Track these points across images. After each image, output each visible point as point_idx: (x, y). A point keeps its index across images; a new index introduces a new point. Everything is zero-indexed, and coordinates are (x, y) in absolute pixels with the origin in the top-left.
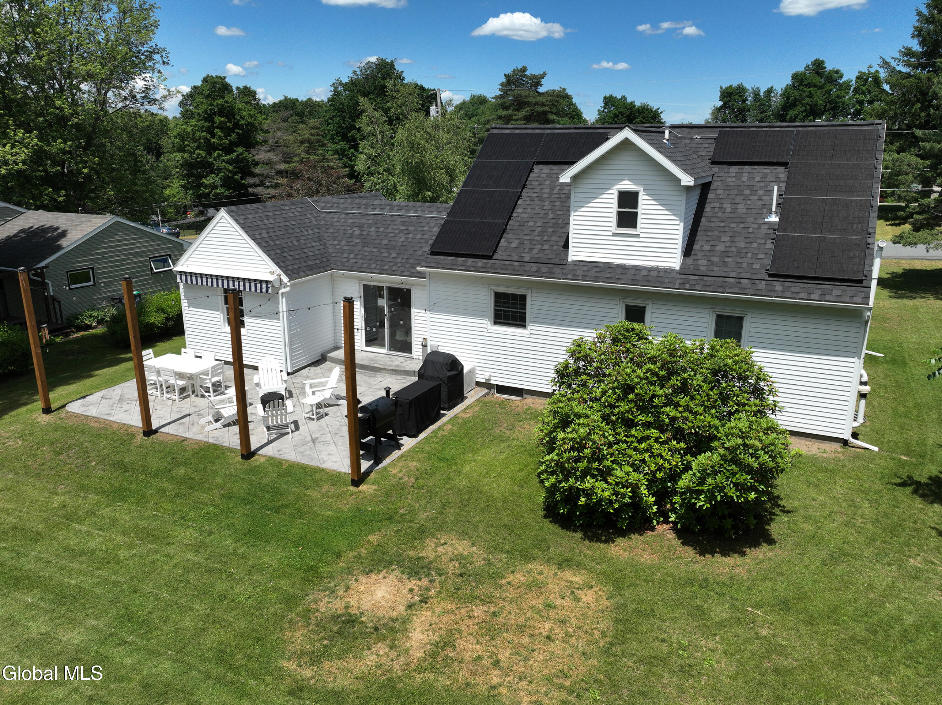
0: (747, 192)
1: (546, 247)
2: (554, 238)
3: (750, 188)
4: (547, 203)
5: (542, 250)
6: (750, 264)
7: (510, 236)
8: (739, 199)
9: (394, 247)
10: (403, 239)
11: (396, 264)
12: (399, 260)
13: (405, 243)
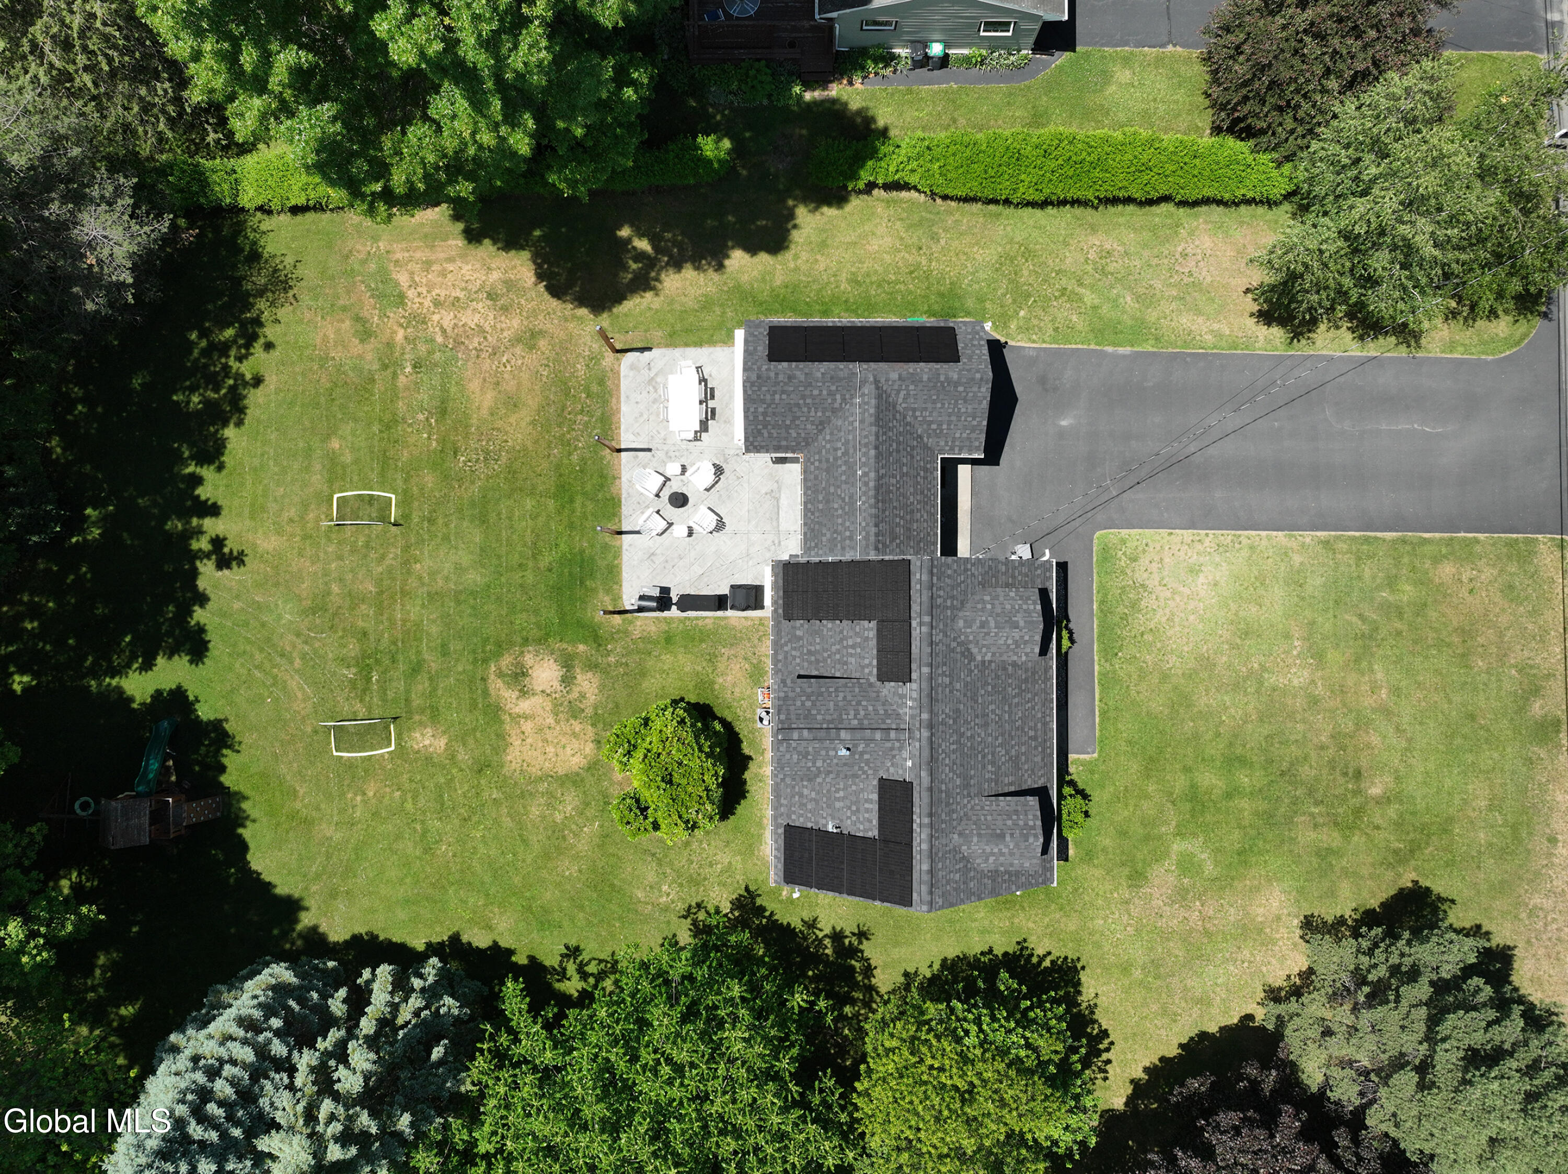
0: (854, 808)
1: (798, 660)
2: (806, 664)
3: (858, 810)
4: (838, 647)
5: (794, 658)
6: (794, 812)
7: (806, 626)
8: (848, 802)
9: (828, 502)
10: (836, 506)
11: (813, 514)
12: (817, 514)
13: (832, 511)
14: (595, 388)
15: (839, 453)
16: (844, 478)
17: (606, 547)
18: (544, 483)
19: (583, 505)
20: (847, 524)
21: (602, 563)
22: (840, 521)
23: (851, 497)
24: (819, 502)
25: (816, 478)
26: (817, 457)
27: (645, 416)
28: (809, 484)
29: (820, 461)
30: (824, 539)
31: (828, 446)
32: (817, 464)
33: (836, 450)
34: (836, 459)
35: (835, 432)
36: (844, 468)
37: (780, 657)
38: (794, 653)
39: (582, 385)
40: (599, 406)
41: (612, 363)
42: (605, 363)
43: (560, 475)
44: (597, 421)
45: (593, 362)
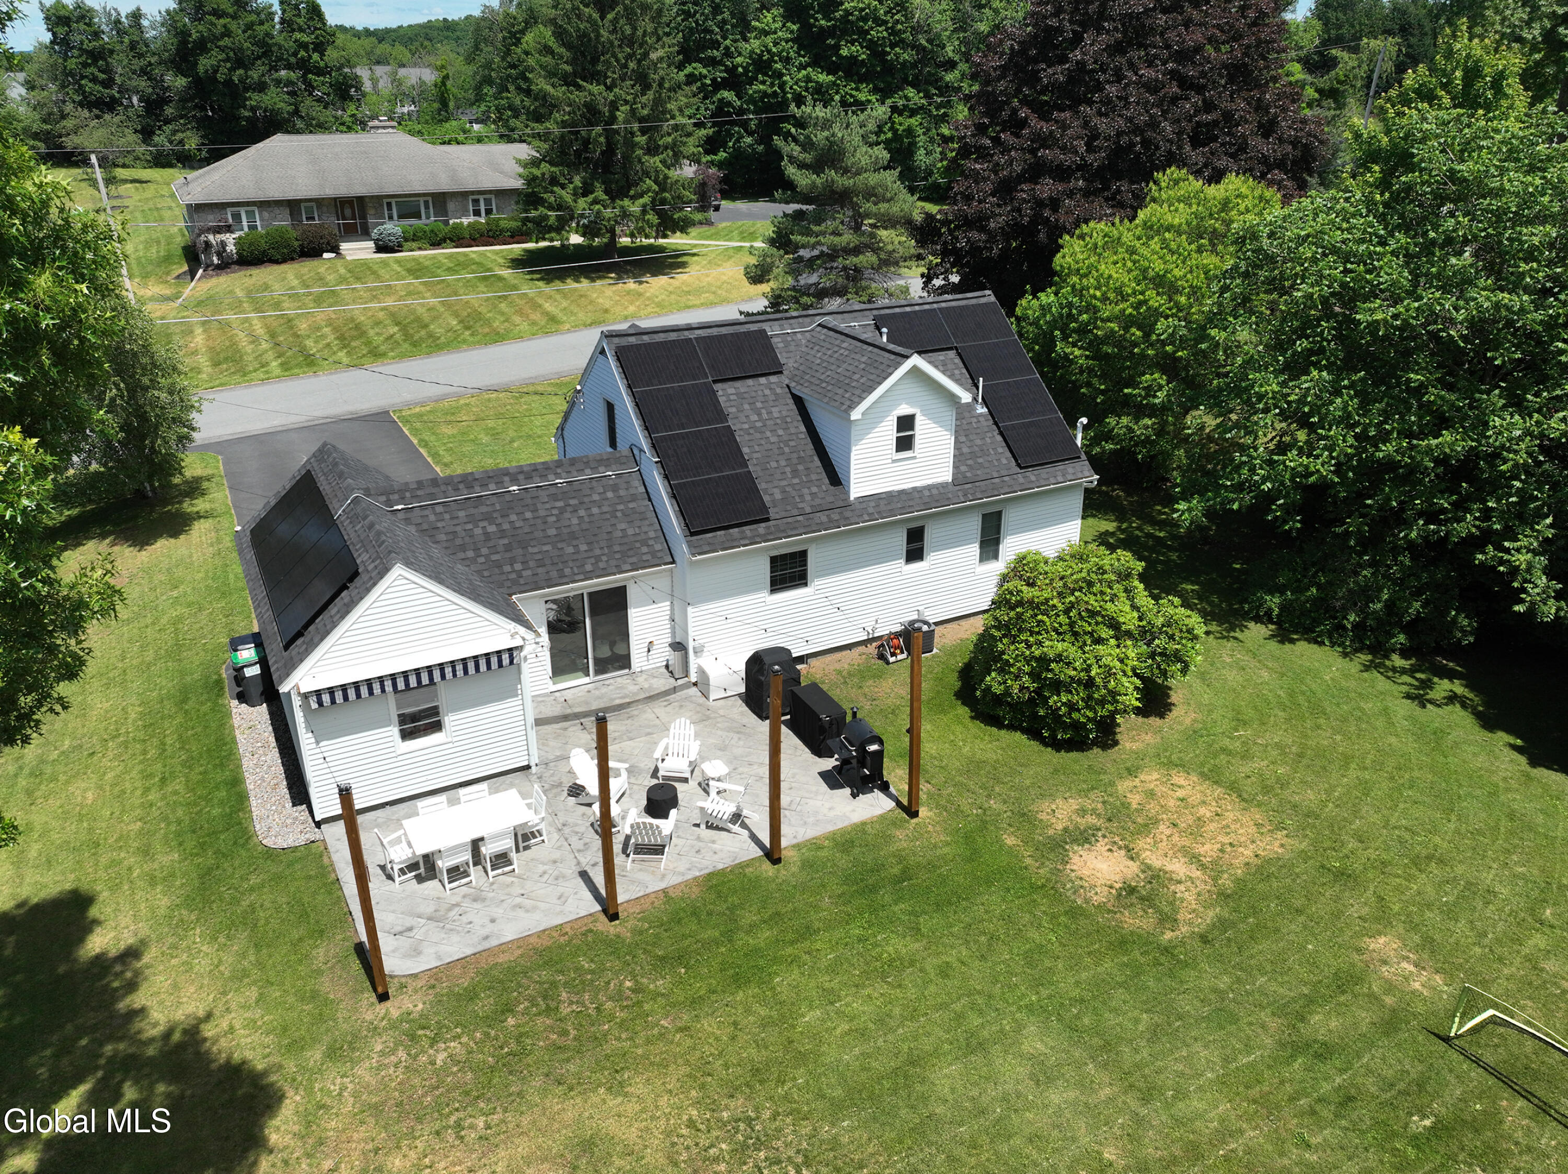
7: (764, 484)
9: (573, 536)
10: (575, 521)
11: (598, 559)
12: (598, 552)
13: (585, 526)
14: (485, 1004)
15: (492, 529)
16: (528, 515)
17: (807, 865)
18: (748, 1011)
19: (752, 929)
20: (596, 497)
21: (843, 861)
22: (595, 510)
23: (553, 497)
24: (577, 552)
25: (541, 564)
26: (507, 568)
27: (519, 900)
28: (554, 574)
29: (512, 562)
30: (630, 532)
31: (484, 551)
32: (518, 566)
33: (487, 536)
34: (502, 533)
35: (458, 542)
36: (513, 517)
37: (824, 519)
38: (808, 498)
39: (487, 1035)
40: (525, 981)
41: (416, 991)
42: (420, 1006)
43: (714, 992)
44: (561, 972)
45: (420, 1032)
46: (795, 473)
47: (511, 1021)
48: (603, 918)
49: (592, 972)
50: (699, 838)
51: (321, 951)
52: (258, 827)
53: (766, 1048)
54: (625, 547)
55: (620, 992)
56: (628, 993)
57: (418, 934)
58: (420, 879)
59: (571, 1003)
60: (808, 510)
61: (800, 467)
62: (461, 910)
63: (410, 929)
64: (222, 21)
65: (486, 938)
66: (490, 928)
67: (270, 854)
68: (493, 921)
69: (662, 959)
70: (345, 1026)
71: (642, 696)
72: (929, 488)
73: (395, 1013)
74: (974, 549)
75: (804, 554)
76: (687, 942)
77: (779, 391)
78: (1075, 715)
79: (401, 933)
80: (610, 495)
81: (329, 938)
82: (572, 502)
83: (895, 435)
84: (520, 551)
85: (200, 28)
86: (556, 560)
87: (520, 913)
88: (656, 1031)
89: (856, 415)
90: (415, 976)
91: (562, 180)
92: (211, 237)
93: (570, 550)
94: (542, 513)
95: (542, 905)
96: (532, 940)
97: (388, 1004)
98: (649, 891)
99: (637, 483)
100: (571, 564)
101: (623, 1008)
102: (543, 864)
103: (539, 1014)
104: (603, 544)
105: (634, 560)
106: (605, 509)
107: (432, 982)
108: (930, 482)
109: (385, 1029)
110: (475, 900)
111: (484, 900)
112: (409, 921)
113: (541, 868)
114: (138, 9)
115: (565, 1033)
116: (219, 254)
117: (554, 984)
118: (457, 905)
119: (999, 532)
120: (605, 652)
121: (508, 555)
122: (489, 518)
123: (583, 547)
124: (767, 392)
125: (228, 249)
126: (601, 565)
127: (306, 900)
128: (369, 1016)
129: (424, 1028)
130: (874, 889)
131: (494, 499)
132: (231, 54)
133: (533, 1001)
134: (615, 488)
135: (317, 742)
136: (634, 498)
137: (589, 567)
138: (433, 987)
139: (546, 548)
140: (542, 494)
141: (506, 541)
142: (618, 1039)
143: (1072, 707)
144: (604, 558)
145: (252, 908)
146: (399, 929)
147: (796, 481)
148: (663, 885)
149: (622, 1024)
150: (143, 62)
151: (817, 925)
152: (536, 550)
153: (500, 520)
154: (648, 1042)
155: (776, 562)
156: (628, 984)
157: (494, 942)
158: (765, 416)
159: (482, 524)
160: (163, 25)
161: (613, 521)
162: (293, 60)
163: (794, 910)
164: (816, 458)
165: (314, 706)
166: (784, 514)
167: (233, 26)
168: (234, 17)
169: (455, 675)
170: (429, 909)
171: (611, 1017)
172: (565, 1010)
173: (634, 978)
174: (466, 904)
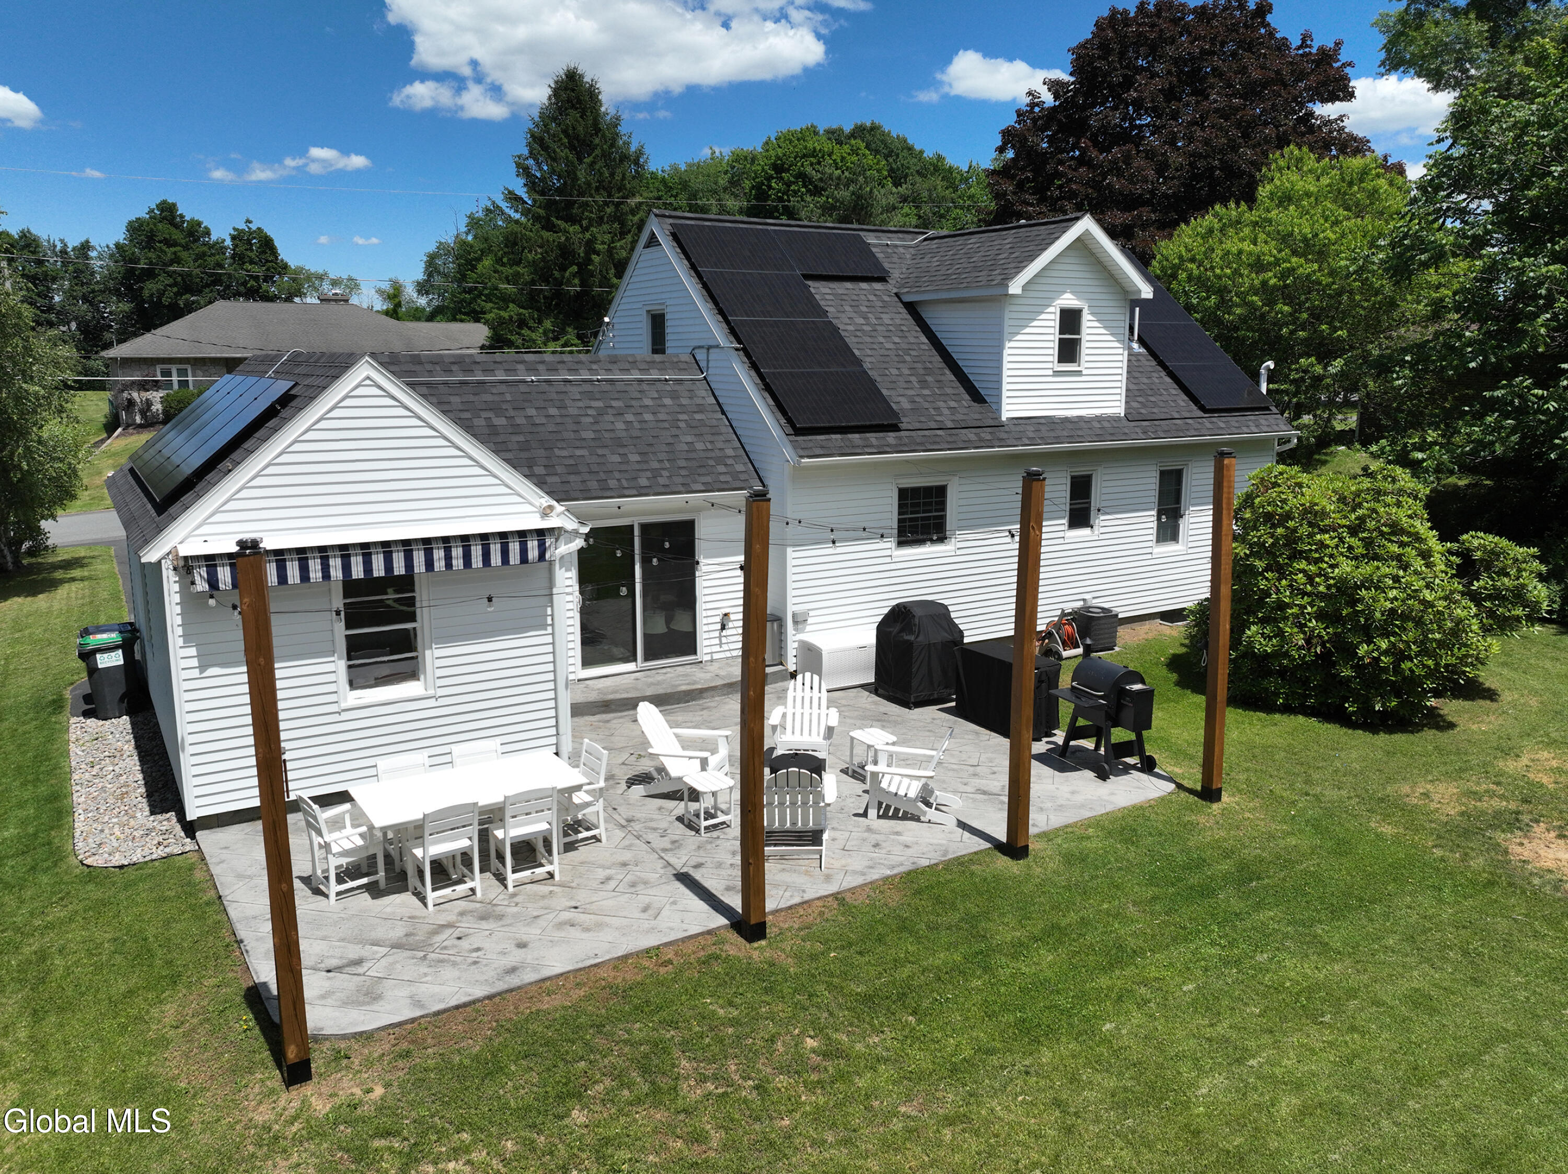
9: (618, 443)
10: (620, 426)
11: (656, 474)
12: (655, 465)
13: (636, 433)
14: (520, 1085)
15: (500, 421)
16: (553, 411)
17: (1069, 861)
19: (1019, 950)
20: (648, 402)
22: (648, 417)
24: (626, 462)
25: (573, 470)
27: (568, 915)
28: (593, 485)
30: (699, 446)
34: (516, 429)
36: (531, 412)
37: (972, 437)
38: (946, 412)
39: (531, 1145)
40: (599, 1042)
41: (368, 1063)
42: (379, 1091)
43: (991, 1052)
44: (672, 1024)
45: (377, 1143)
46: (923, 384)
47: (578, 1116)
48: (734, 937)
49: (735, 1022)
50: (869, 829)
51: (170, 1009)
52: (80, 845)
53: (1150, 1147)
54: (695, 464)
55: (799, 1058)
56: (815, 1059)
57: (375, 970)
58: (374, 891)
59: (703, 1079)
60: (950, 424)
61: (929, 379)
62: (457, 933)
63: (359, 962)
64: (173, 249)
65: (513, 970)
66: (516, 957)
67: (93, 875)
68: (522, 945)
69: (868, 999)
70: (206, 1138)
71: (720, 682)
72: (1099, 419)
73: (321, 1107)
74: (1148, 520)
75: (941, 491)
76: (906, 971)
77: (886, 298)
78: (1406, 665)
79: (339, 969)
80: (668, 401)
81: (189, 986)
82: (615, 404)
83: (1057, 336)
84: (542, 452)
85: (150, 255)
86: (595, 468)
87: (574, 933)
88: (897, 1125)
89: (1015, 288)
90: (366, 1037)
91: (531, 323)
92: (135, 395)
93: (616, 458)
94: (572, 411)
95: (615, 921)
96: (603, 973)
97: (308, 1089)
98: (807, 897)
99: (702, 392)
100: (617, 475)
101: (811, 1087)
102: (604, 867)
103: (639, 1101)
104: (663, 456)
105: (708, 479)
106: (662, 416)
107: (405, 1045)
108: (1098, 412)
109: (298, 1140)
110: (484, 917)
111: (501, 917)
112: (354, 952)
113: (601, 874)
114: (87, 242)
115: (698, 1138)
116: (143, 413)
117: (659, 1047)
118: (450, 925)
119: (1178, 500)
120: (660, 627)
121: (524, 455)
122: (496, 409)
123: (634, 458)
124: (872, 298)
125: (154, 408)
126: (661, 481)
127: (150, 932)
128: (263, 1115)
129: (387, 1134)
130: (1206, 892)
131: (503, 388)
132: (179, 279)
133: (621, 1078)
134: (674, 396)
135: (202, 667)
136: (701, 409)
137: (643, 482)
138: (407, 1054)
139: (579, 452)
140: (574, 391)
141: (521, 438)
142: (819, 1143)
143: (1400, 656)
144: (665, 473)
145: (42, 956)
146: (334, 962)
147: (926, 392)
148: (832, 888)
149: (817, 1117)
150: (85, 289)
151: (1132, 943)
152: (565, 453)
153: (512, 413)
154: (887, 1145)
155: (907, 497)
156: (810, 1043)
157: (529, 977)
158: (874, 321)
159: (485, 414)
160: (112, 256)
161: (674, 431)
162: (242, 289)
163: (1084, 922)
164: (947, 372)
165: (202, 586)
166: (918, 426)
167: (184, 255)
168: (186, 248)
169: (449, 565)
170: (398, 932)
171: (795, 1105)
172: (691, 1092)
173: (819, 1031)
174: (466, 924)
